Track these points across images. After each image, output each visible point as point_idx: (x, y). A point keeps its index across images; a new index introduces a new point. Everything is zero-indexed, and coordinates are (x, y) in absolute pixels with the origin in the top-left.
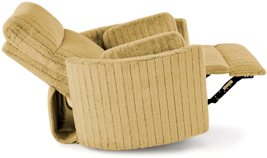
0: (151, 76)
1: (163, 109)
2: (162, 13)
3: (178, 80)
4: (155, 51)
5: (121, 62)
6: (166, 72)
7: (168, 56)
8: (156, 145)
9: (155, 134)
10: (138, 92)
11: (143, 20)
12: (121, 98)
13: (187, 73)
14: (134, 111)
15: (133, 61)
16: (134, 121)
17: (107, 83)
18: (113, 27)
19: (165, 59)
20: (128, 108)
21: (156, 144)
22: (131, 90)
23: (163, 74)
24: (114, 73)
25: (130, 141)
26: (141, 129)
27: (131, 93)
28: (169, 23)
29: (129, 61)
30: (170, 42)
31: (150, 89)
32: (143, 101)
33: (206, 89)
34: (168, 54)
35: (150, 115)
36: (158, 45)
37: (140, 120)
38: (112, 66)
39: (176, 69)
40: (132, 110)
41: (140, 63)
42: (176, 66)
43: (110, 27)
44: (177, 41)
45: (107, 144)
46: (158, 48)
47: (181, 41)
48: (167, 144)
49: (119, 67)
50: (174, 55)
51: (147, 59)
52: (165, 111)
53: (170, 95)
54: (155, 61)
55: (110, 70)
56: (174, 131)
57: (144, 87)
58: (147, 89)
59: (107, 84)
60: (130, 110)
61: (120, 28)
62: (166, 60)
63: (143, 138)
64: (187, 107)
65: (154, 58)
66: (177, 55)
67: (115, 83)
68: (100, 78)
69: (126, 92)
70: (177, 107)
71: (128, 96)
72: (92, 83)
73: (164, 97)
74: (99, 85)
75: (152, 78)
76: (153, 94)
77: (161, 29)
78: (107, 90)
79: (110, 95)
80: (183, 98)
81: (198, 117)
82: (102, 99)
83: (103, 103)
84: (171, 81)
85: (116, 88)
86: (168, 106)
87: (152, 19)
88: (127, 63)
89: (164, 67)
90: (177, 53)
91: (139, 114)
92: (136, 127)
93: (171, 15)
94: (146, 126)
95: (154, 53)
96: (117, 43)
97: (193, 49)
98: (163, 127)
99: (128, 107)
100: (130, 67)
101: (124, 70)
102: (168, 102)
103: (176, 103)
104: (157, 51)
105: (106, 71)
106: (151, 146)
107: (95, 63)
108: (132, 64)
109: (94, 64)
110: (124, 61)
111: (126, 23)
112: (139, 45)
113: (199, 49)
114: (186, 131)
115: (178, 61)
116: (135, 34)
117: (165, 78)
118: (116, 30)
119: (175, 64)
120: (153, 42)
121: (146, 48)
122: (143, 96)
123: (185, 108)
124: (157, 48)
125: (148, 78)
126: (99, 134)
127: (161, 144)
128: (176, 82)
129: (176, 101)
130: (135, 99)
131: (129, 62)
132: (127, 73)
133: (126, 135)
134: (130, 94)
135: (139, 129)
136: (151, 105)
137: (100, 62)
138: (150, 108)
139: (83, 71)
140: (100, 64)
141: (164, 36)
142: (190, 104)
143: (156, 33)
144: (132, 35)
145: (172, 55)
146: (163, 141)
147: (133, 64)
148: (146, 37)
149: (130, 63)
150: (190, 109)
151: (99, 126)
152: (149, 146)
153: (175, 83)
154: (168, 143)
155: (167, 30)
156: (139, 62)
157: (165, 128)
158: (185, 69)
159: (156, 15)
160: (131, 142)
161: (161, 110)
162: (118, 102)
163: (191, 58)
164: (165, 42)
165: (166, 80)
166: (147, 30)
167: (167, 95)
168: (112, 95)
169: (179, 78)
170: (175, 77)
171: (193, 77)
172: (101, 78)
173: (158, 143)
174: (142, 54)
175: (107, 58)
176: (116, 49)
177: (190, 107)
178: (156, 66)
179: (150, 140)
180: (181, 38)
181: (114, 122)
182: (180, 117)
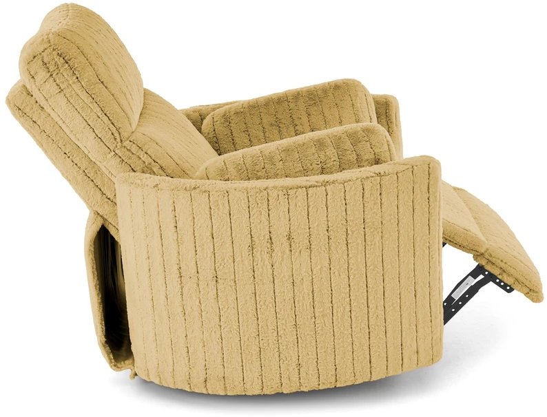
0: (316, 224)
1: (339, 304)
2: (342, 80)
3: (378, 238)
4: (325, 166)
5: (246, 189)
6: (352, 218)
7: (357, 179)
8: (317, 386)
9: (317, 362)
10: (283, 260)
11: (298, 94)
12: (241, 272)
13: (400, 224)
14: (271, 305)
15: (275, 187)
16: (270, 328)
17: (211, 237)
18: (227, 107)
19: (351, 188)
20: (257, 299)
21: (319, 385)
22: (266, 256)
23: (344, 222)
24: (230, 214)
25: (257, 375)
26: (285, 347)
27: (266, 262)
28: (359, 105)
29: (265, 186)
30: (360, 145)
31: (313, 255)
32: (293, 283)
33: (440, 262)
34: (359, 175)
35: (309, 317)
36: (331, 152)
37: (284, 327)
38: (226, 198)
39: (375, 210)
40: (267, 302)
41: (291, 192)
42: (375, 204)
43: (220, 106)
44: (377, 144)
45: (202, 379)
46: (332, 160)
47: (386, 146)
48: (343, 385)
49: (243, 201)
50: (372, 179)
51: (309, 184)
52: (344, 308)
53: (356, 272)
54: (326, 190)
55: (221, 207)
56: (362, 356)
57: (298, 251)
58: (305, 254)
59: (212, 240)
60: (262, 303)
61: (242, 110)
62: (353, 188)
63: (288, 370)
64: (394, 301)
65: (325, 184)
66: (379, 178)
67: (230, 238)
68: (196, 223)
69: (256, 259)
70: (373, 302)
71: (260, 270)
72: (176, 234)
73: (342, 277)
74: (192, 239)
75: (317, 230)
76: (319, 267)
77: (338, 117)
78: (210, 254)
79: (217, 265)
80: (386, 279)
81: (419, 327)
82: (198, 272)
83: (200, 283)
84: (360, 240)
85: (231, 248)
86: (352, 298)
87: (319, 92)
88: (261, 192)
89: (348, 206)
90: (379, 174)
91: (282, 312)
92: (275, 342)
93: (363, 86)
94: (298, 343)
95: (323, 171)
96: (233, 143)
97: (415, 168)
98: (337, 347)
99: (257, 295)
100: (268, 201)
101: (253, 208)
102: (352, 289)
103: (369, 291)
104: (329, 166)
105: (210, 208)
106: (306, 390)
107: (186, 189)
108: (273, 194)
109: (185, 191)
110: (254, 186)
111: (258, 98)
112: (287, 150)
113: (431, 166)
114: (389, 359)
115: (380, 194)
116: (277, 124)
117: (349, 232)
118: (232, 113)
119: (373, 198)
120: (320, 144)
121: (304, 158)
122: (294, 271)
123: (390, 303)
124: (330, 159)
125: (308, 230)
126: (185, 355)
127: (329, 386)
128: (373, 243)
129: (371, 286)
130: (275, 277)
131: (265, 190)
132: (261, 214)
133: (250, 362)
134: (264, 264)
135: (281, 347)
136: (311, 293)
137: (199, 187)
138: (308, 301)
139: (156, 205)
140: (198, 190)
141: (346, 132)
142: (402, 294)
143: (327, 124)
144: (270, 128)
145: (367, 178)
146: (334, 378)
147: (275, 195)
148: (303, 133)
149: (269, 191)
150: (402, 307)
151: (186, 336)
152: (302, 389)
153: (370, 243)
154: (345, 385)
155: (354, 119)
156: (289, 191)
157: (341, 349)
158: (396, 211)
159: (329, 83)
160: (260, 378)
161: (335, 306)
162: (235, 281)
163: (411, 188)
164: (348, 145)
165: (349, 236)
166: (305, 119)
167: (351, 272)
168: (223, 264)
169: (380, 234)
170: (372, 230)
171: (412, 232)
172: (199, 225)
173: (324, 383)
174: (295, 171)
175: (212, 179)
176: (234, 158)
177: (403, 301)
178: (328, 203)
179: (305, 373)
180: (385, 140)
181: (222, 328)
182: (379, 324)
